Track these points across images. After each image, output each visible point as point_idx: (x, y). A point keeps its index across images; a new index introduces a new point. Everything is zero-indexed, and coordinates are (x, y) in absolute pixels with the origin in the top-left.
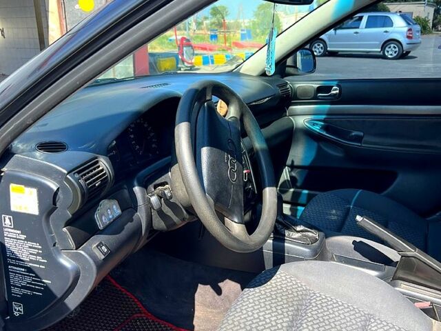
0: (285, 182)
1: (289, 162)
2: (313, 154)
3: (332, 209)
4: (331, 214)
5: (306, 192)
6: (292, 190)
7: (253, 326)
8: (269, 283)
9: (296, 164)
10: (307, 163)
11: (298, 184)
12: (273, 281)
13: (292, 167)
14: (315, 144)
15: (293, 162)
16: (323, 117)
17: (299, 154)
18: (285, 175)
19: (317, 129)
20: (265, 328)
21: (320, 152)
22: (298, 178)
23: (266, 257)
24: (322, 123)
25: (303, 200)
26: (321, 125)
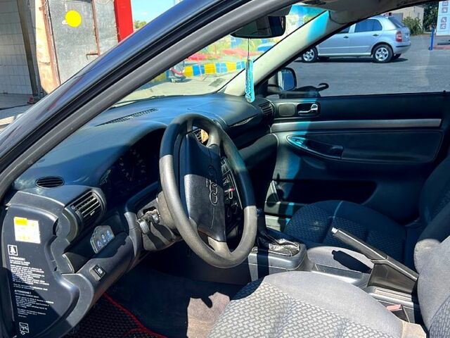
0: (272, 195)
1: (275, 176)
2: (296, 168)
3: (315, 220)
4: (313, 226)
5: (292, 204)
6: (279, 203)
7: (239, 334)
8: (253, 294)
9: (281, 177)
10: (292, 176)
11: (285, 197)
12: (257, 292)
13: (279, 181)
14: (299, 159)
15: (278, 175)
16: (305, 133)
17: (283, 168)
18: (272, 189)
19: (299, 144)
20: (249, 336)
21: (303, 167)
22: (284, 191)
23: (251, 270)
24: (304, 139)
25: (289, 212)
26: (303, 141)
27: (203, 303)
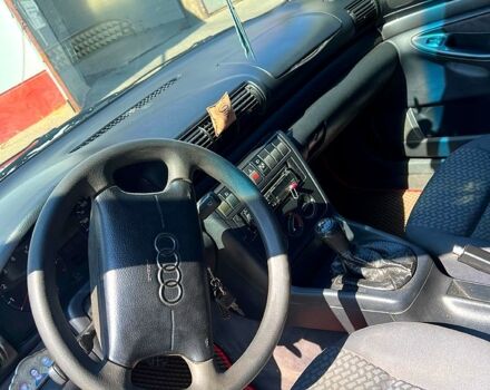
0: (412, 132)
1: (410, 102)
2: (442, 83)
4: (462, 194)
5: (445, 140)
6: (425, 141)
9: (421, 102)
10: (437, 96)
11: (435, 128)
13: (419, 107)
14: (441, 68)
15: (416, 100)
16: (440, 24)
17: (421, 87)
18: (411, 121)
19: (434, 47)
21: (451, 77)
22: (432, 120)
24: (442, 35)
25: (444, 151)
26: (443, 39)
27: (288, 351)
